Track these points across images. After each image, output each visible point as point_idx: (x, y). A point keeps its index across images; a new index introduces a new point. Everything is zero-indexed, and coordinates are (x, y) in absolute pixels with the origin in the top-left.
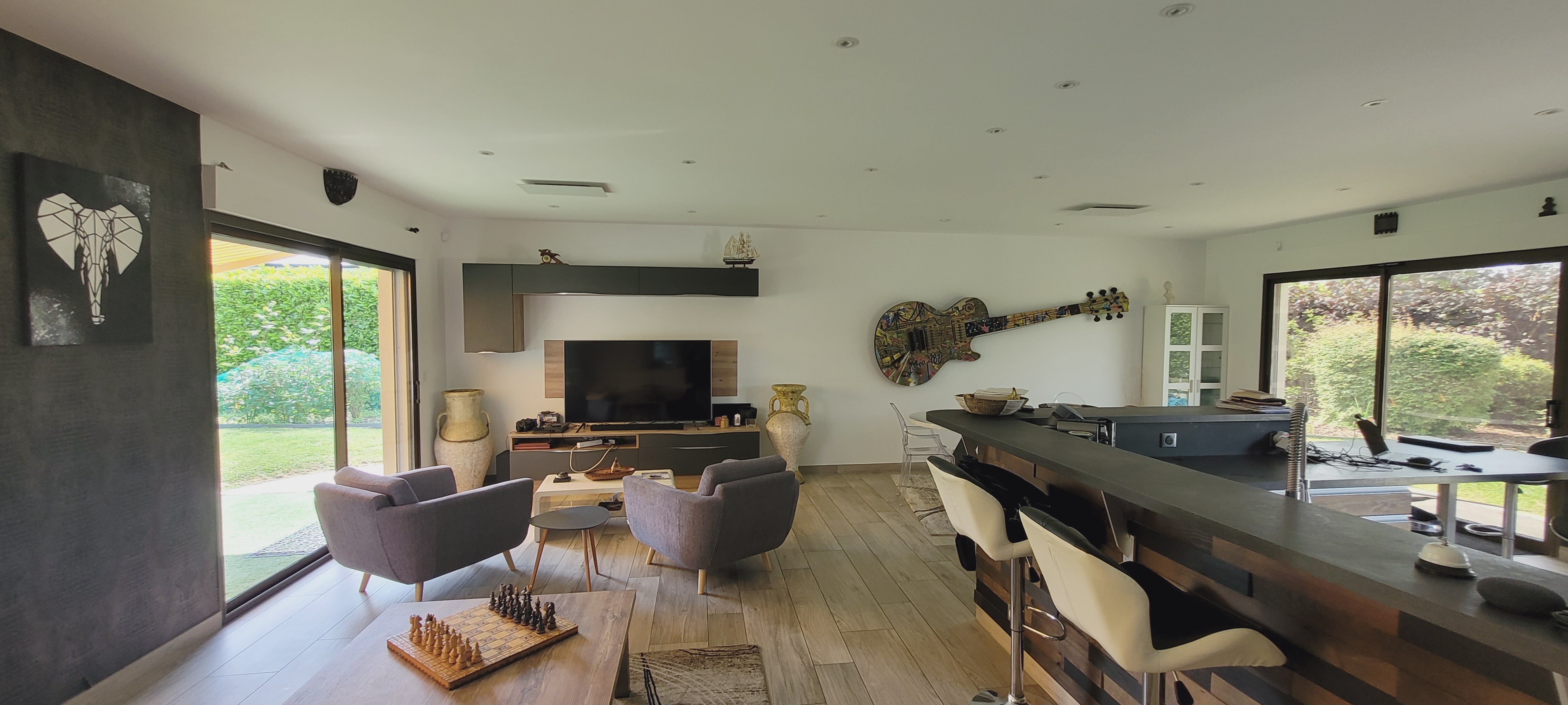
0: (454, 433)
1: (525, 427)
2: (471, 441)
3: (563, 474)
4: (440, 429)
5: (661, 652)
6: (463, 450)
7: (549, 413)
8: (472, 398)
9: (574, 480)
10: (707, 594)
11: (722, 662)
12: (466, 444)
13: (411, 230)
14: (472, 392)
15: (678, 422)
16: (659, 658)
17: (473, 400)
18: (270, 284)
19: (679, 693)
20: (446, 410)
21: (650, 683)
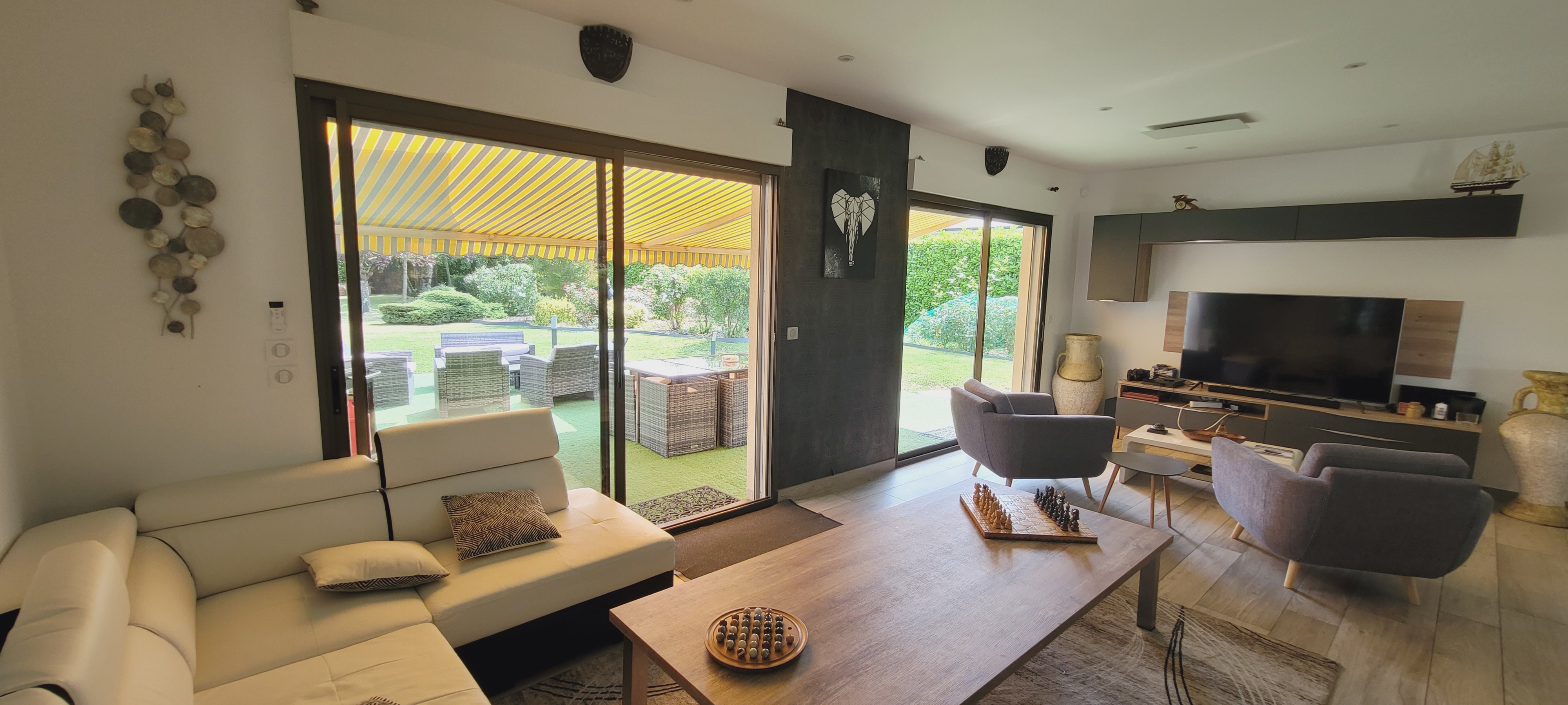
0: (1070, 372)
1: (1135, 376)
2: (1083, 381)
3: (1158, 425)
4: (1058, 366)
5: (1206, 615)
6: (1076, 389)
7: (1165, 366)
8: (1088, 342)
9: (1170, 434)
10: (1296, 591)
11: (1277, 655)
12: (1079, 383)
13: (1052, 189)
14: (1090, 337)
15: (1334, 399)
16: (1200, 618)
17: (1090, 344)
18: (966, 243)
19: (1206, 654)
20: (1065, 350)
21: (1180, 632)
